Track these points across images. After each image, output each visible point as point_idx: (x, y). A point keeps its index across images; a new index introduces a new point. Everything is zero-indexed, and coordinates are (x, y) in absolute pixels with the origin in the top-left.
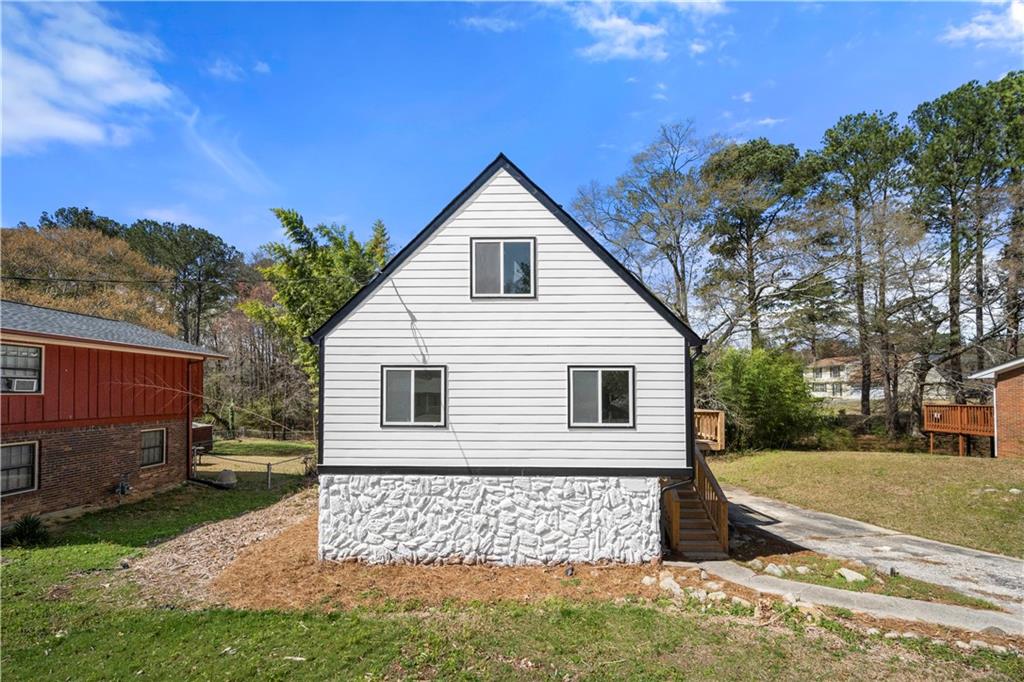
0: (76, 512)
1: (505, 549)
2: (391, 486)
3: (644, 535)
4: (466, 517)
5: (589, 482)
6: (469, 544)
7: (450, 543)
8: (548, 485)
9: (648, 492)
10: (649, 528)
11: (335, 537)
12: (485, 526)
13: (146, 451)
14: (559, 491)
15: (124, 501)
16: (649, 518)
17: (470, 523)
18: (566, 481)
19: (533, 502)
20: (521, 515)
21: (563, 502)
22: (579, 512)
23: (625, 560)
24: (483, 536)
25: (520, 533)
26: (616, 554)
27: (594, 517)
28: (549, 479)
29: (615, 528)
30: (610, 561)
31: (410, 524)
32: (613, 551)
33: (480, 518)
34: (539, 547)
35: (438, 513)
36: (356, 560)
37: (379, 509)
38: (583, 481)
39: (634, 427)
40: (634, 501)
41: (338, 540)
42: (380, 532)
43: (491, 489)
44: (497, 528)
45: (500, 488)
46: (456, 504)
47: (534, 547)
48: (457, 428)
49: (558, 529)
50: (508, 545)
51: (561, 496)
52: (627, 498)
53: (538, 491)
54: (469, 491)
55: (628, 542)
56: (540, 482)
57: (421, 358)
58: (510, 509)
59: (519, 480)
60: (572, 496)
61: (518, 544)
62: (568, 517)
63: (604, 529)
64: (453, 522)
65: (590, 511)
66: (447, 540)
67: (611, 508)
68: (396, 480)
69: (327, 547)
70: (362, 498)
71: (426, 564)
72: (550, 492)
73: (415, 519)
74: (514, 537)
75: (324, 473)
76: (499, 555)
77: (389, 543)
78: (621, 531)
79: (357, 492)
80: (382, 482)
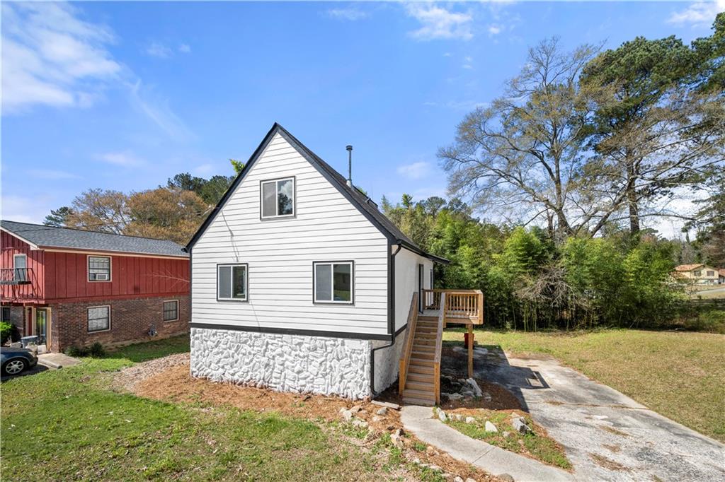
0: (127, 343)
1: (278, 380)
2: (222, 337)
3: (359, 380)
4: (258, 358)
5: (326, 341)
6: (259, 375)
7: (250, 373)
8: (302, 341)
9: (362, 350)
10: (362, 375)
11: (197, 364)
12: (267, 365)
13: (168, 313)
14: (307, 346)
16: (362, 369)
17: (259, 362)
18: (312, 339)
19: (293, 352)
20: (287, 359)
21: (311, 353)
22: (320, 360)
23: (347, 396)
24: (267, 371)
25: (287, 371)
26: (341, 392)
27: (328, 364)
28: (302, 337)
29: (340, 374)
30: (338, 395)
31: (231, 360)
32: (339, 389)
33: (265, 360)
34: (296, 381)
35: (244, 354)
36: (206, 379)
37: (216, 350)
38: (322, 340)
39: (353, 304)
40: (353, 356)
41: (198, 366)
42: (217, 364)
43: (271, 341)
44: (274, 366)
45: (276, 341)
46: (253, 350)
47: (294, 381)
48: (254, 302)
49: (307, 371)
50: (280, 378)
51: (309, 349)
52: (348, 353)
53: (296, 345)
54: (259, 342)
55: (349, 385)
56: (297, 339)
57: (235, 258)
58: (281, 355)
59: (286, 337)
60: (315, 349)
61: (285, 378)
62: (313, 363)
63: (335, 374)
64: (251, 361)
65: (326, 360)
66: (248, 371)
67: (338, 360)
68: (224, 333)
69: (194, 369)
70: (209, 343)
71: (239, 385)
72: (303, 346)
73: (233, 357)
74: (283, 374)
75: (193, 327)
76: (275, 384)
77: (221, 371)
78: (345, 376)
79: (207, 339)
80: (218, 334)
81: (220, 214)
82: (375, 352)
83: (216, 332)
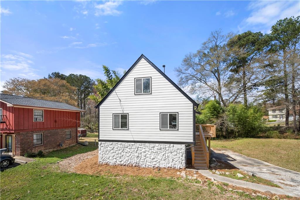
1: (143, 163)
2: (115, 145)
3: (181, 161)
4: (133, 154)
5: (166, 145)
6: (134, 161)
7: (129, 161)
8: (154, 146)
9: (182, 148)
10: (182, 159)
11: (102, 158)
12: (138, 156)
13: (67, 136)
14: (157, 148)
15: (62, 148)
16: (182, 156)
17: (134, 156)
18: (159, 145)
19: (150, 150)
20: (147, 154)
21: (158, 151)
22: (163, 154)
23: (175, 168)
24: (138, 159)
25: (147, 159)
26: (173, 166)
27: (167, 155)
28: (155, 144)
29: (172, 158)
30: (171, 168)
31: (120, 155)
32: (172, 165)
33: (137, 154)
34: (152, 163)
35: (126, 153)
36: (107, 164)
37: (112, 151)
38: (164, 145)
39: (178, 130)
40: (178, 151)
41: (103, 159)
42: (112, 157)
43: (140, 146)
44: (141, 157)
45: (142, 146)
46: (131, 150)
47: (151, 163)
48: (131, 130)
49: (157, 158)
50: (144, 162)
51: (158, 149)
52: (176, 150)
53: (152, 147)
54: (134, 147)
55: (176, 163)
56: (152, 145)
57: (122, 111)
58: (144, 152)
59: (147, 144)
60: (161, 149)
61: (146, 162)
62: (160, 155)
63: (170, 159)
64: (130, 155)
65: (165, 153)
66: (129, 160)
67: (171, 153)
68: (116, 144)
69: (101, 160)
70: (108, 148)
71: (124, 166)
72: (155, 148)
73: (121, 154)
74: (146, 160)
75: (100, 141)
76: (142, 164)
77: (115, 160)
78: (174, 160)
79: (107, 147)
80: (113, 144)
81: (114, 92)
83: (112, 143)
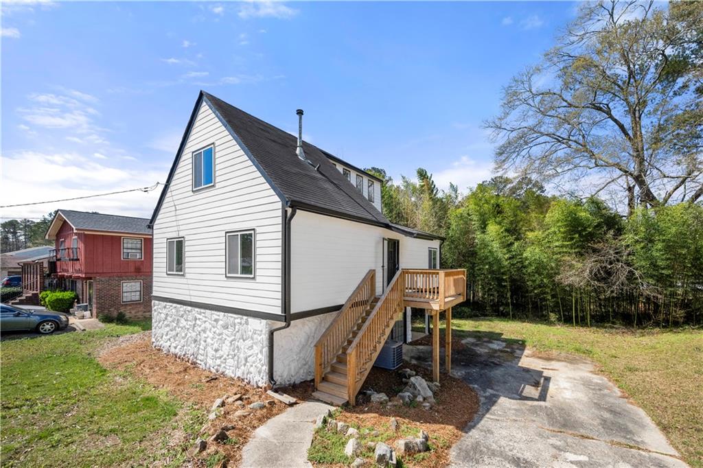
1: (202, 357)
2: (169, 310)
4: (190, 333)
5: (235, 318)
6: (191, 350)
7: (185, 348)
8: (218, 317)
9: (261, 331)
10: (261, 360)
12: (196, 341)
14: (222, 323)
16: (261, 352)
17: (191, 337)
19: (212, 328)
20: (208, 336)
21: (224, 331)
22: (231, 339)
23: (250, 381)
24: (195, 347)
25: (208, 348)
26: (246, 376)
27: (236, 343)
28: (218, 313)
29: (245, 356)
30: (243, 380)
31: (174, 333)
32: (244, 373)
33: (194, 335)
34: (214, 360)
35: (182, 328)
36: (160, 350)
37: (165, 322)
38: (232, 317)
39: (254, 278)
40: (255, 336)
41: (156, 337)
42: (166, 336)
43: (198, 316)
44: (200, 343)
45: (201, 317)
46: (187, 324)
48: (187, 276)
49: (222, 350)
51: (223, 326)
52: (251, 334)
53: (215, 321)
54: (190, 316)
55: (252, 369)
56: (215, 315)
57: (177, 233)
58: (205, 331)
60: (227, 327)
61: (207, 356)
62: (226, 342)
63: (241, 356)
64: (186, 335)
65: (234, 340)
67: (243, 340)
68: (170, 306)
69: (154, 340)
70: (162, 315)
71: (178, 358)
72: (219, 323)
73: (175, 330)
74: (206, 351)
75: (154, 300)
76: (200, 361)
77: (169, 343)
78: (248, 359)
79: (160, 311)
80: (167, 307)
82: (275, 333)
